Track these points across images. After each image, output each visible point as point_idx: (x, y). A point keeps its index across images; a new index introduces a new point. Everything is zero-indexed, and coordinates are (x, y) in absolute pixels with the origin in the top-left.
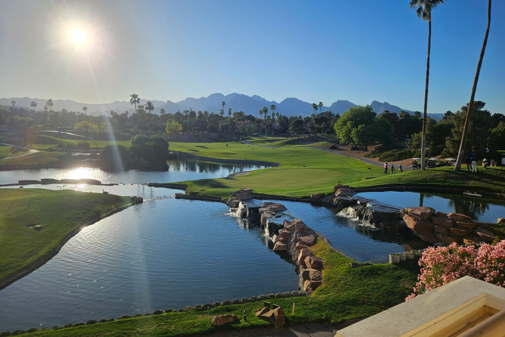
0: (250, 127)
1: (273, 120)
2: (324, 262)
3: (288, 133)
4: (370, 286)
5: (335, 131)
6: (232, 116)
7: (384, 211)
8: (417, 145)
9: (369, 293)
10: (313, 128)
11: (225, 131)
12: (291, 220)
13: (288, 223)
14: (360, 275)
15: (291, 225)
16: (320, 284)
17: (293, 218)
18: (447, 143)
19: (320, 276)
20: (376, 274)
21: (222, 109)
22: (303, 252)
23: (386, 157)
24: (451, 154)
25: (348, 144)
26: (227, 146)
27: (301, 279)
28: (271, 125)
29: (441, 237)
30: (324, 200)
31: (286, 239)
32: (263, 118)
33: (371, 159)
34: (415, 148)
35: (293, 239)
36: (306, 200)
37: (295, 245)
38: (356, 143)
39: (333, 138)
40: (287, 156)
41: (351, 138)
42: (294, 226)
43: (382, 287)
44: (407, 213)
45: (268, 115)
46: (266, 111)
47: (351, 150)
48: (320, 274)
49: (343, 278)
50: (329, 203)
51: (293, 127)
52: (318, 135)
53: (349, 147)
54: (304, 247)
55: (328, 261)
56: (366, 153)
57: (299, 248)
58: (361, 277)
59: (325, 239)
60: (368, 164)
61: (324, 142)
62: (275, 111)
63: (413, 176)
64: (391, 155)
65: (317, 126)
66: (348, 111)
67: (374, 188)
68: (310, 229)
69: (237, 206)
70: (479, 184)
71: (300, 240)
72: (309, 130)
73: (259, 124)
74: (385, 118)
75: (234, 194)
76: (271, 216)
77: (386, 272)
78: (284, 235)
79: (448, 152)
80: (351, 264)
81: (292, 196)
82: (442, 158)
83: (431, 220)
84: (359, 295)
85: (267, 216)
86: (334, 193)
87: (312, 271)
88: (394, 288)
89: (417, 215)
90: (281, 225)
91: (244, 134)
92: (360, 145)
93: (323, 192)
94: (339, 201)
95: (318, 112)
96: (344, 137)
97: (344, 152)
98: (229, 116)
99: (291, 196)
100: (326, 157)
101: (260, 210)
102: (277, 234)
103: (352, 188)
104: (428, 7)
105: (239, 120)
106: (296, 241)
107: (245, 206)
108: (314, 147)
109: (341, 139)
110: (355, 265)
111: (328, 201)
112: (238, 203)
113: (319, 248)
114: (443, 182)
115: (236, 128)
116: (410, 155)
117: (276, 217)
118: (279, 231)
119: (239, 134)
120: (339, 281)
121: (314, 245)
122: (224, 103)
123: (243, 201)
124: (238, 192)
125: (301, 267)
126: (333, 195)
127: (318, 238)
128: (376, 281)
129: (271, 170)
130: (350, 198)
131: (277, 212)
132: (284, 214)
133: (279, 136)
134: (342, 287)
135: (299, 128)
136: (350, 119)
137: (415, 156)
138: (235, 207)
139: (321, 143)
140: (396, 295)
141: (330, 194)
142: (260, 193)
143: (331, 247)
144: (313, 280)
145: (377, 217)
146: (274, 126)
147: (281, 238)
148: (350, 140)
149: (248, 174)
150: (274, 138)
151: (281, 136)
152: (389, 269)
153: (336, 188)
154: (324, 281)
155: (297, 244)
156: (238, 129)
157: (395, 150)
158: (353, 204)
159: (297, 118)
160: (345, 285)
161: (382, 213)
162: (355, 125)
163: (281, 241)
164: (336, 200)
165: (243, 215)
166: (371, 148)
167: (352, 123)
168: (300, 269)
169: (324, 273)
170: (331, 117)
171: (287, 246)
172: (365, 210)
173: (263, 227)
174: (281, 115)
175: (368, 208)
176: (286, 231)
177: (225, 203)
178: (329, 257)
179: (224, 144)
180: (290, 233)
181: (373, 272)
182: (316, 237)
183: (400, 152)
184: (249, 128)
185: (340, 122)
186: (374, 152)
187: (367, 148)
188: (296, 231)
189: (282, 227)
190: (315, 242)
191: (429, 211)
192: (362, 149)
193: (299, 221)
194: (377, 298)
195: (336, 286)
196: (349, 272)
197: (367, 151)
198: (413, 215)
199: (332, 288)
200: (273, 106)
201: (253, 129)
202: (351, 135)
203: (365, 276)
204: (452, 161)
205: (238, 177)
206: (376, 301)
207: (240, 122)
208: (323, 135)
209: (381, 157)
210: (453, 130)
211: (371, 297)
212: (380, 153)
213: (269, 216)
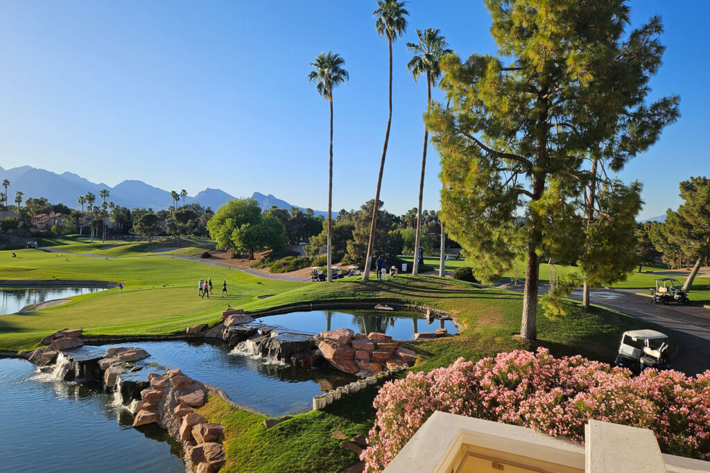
0: (60, 224)
1: (105, 214)
2: (224, 428)
3: (130, 235)
4: (296, 449)
5: (208, 232)
6: (23, 205)
7: (296, 340)
8: (315, 251)
9: (295, 459)
10: (173, 226)
11: (11, 231)
12: (161, 373)
13: (158, 377)
14: (279, 435)
15: (163, 380)
16: (223, 463)
17: (162, 368)
18: (349, 248)
19: (221, 452)
20: (299, 430)
21: (4, 193)
22: (188, 420)
23: (279, 267)
24: (352, 260)
25: (227, 250)
26: (15, 256)
27: (189, 464)
28: (101, 222)
29: (363, 365)
30: (208, 334)
31: (156, 403)
32: (86, 210)
33: (260, 270)
34: (314, 255)
35: (168, 402)
36: (179, 337)
37: (172, 411)
38: (238, 249)
39: (204, 242)
40: (134, 271)
41: (232, 242)
42: (168, 381)
43: (310, 446)
44: (323, 339)
45: (94, 205)
46: (91, 198)
47: (232, 258)
48: (221, 448)
49: (256, 447)
50: (216, 338)
51: (141, 225)
52: (182, 237)
53: (229, 254)
54: (189, 412)
55: (230, 426)
56: (251, 261)
57: (180, 415)
58: (281, 439)
59: (220, 392)
60: (257, 277)
61: (193, 248)
62: (108, 200)
63: (320, 290)
64: (285, 264)
65: (181, 224)
66: (226, 205)
67: (275, 310)
68: (194, 382)
69: (53, 360)
70: (389, 295)
71: (179, 402)
72: (168, 231)
73: (77, 220)
74: (275, 215)
75: (47, 341)
76: (123, 370)
77: (312, 423)
78: (151, 398)
79: (350, 259)
80: (264, 422)
81: (156, 333)
82: (343, 265)
83: (350, 344)
84: (283, 465)
85: (117, 373)
86: (223, 322)
87: (207, 447)
88: (324, 443)
89: (335, 340)
90: (144, 383)
91: (50, 235)
92: (244, 251)
93: (205, 322)
94: (231, 333)
95: (181, 204)
96: (221, 240)
97: (221, 261)
98: (17, 205)
99: (153, 334)
100: (197, 270)
101: (102, 362)
102: (138, 397)
103: (248, 313)
104: (330, 84)
105: (38, 213)
106: (173, 404)
107: (72, 360)
108: (177, 255)
109: (216, 244)
110: (270, 423)
111: (214, 336)
112: (56, 356)
113: (214, 408)
114: (353, 295)
115: (32, 226)
116: (308, 263)
117: (134, 371)
118: (142, 392)
119: (38, 236)
120: (252, 452)
121: (204, 405)
122: (6, 183)
123: (66, 350)
124: (54, 337)
125: (186, 443)
126: (220, 325)
127: (209, 393)
128: (301, 439)
129: (106, 295)
130: (248, 328)
131: (133, 362)
132: (147, 364)
133: (116, 239)
134: (257, 460)
135: (151, 227)
136: (230, 216)
137: (313, 264)
138: (48, 364)
139: (187, 249)
140: (328, 453)
141: (216, 325)
142: (98, 334)
143: (232, 403)
144: (211, 459)
145: (288, 350)
146: (107, 223)
147: (146, 404)
148: (230, 244)
149: (63, 303)
150: (107, 242)
151: (120, 239)
152: (315, 418)
153: (226, 315)
154: (229, 457)
155: (177, 409)
156: (35, 227)
157: (290, 257)
158: (252, 334)
159: (146, 212)
160: (261, 455)
161: (293, 343)
162: (237, 224)
163: (148, 409)
164: (227, 331)
165: (69, 375)
166: (259, 256)
167: (233, 222)
168: (185, 448)
169: (226, 445)
170: (199, 211)
171: (158, 416)
172: (270, 341)
173: (110, 391)
174: (118, 206)
175: (273, 338)
176: (154, 391)
177: (27, 358)
178: (231, 419)
179: (9, 253)
180: (162, 394)
181: (296, 428)
182: (206, 392)
183: (295, 259)
184: (58, 226)
185: (215, 219)
186: (263, 261)
187: (253, 255)
188: (171, 389)
189: (146, 385)
190: (205, 400)
191: (348, 333)
192: (247, 257)
193: (176, 371)
194: (306, 464)
195: (247, 460)
196: (263, 435)
197: (253, 259)
198: (329, 341)
199: (242, 465)
200: (105, 191)
201: (65, 228)
202: (232, 237)
203: (287, 435)
204: (355, 269)
205: (45, 309)
206: (306, 467)
207: (40, 216)
208: (189, 238)
209: (273, 266)
210: (354, 233)
211: (299, 464)
212: (270, 261)
213: (119, 370)
